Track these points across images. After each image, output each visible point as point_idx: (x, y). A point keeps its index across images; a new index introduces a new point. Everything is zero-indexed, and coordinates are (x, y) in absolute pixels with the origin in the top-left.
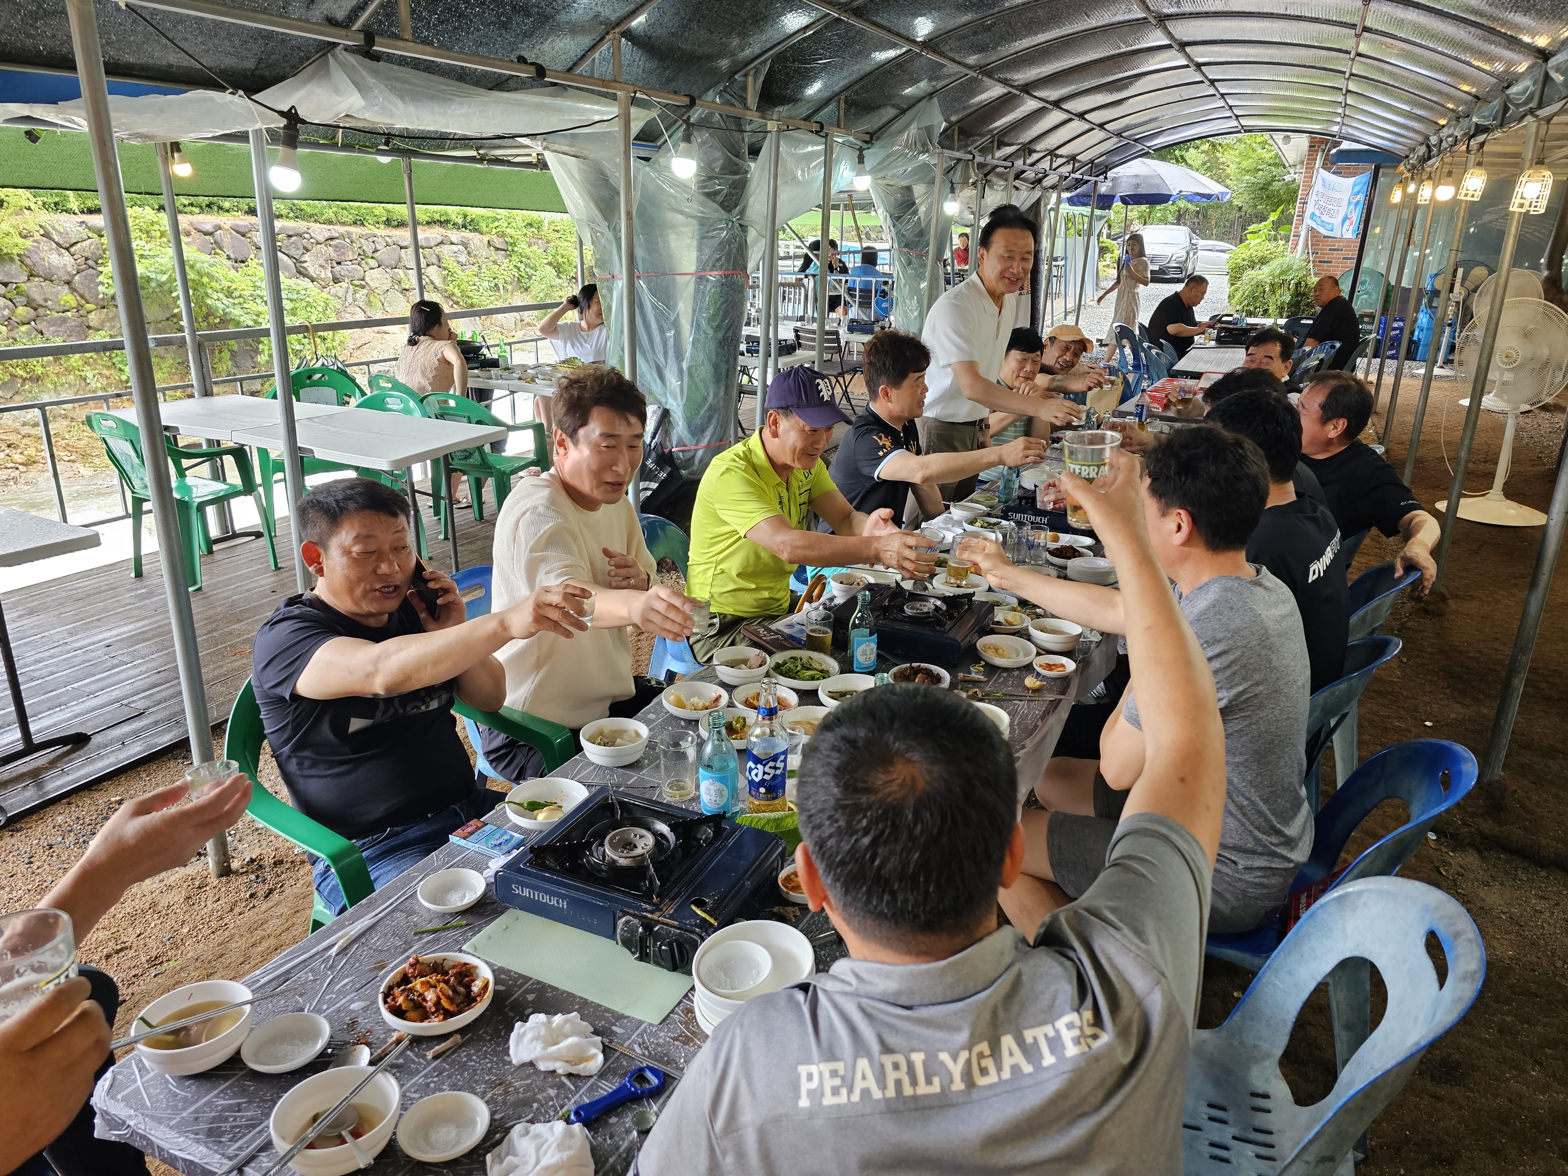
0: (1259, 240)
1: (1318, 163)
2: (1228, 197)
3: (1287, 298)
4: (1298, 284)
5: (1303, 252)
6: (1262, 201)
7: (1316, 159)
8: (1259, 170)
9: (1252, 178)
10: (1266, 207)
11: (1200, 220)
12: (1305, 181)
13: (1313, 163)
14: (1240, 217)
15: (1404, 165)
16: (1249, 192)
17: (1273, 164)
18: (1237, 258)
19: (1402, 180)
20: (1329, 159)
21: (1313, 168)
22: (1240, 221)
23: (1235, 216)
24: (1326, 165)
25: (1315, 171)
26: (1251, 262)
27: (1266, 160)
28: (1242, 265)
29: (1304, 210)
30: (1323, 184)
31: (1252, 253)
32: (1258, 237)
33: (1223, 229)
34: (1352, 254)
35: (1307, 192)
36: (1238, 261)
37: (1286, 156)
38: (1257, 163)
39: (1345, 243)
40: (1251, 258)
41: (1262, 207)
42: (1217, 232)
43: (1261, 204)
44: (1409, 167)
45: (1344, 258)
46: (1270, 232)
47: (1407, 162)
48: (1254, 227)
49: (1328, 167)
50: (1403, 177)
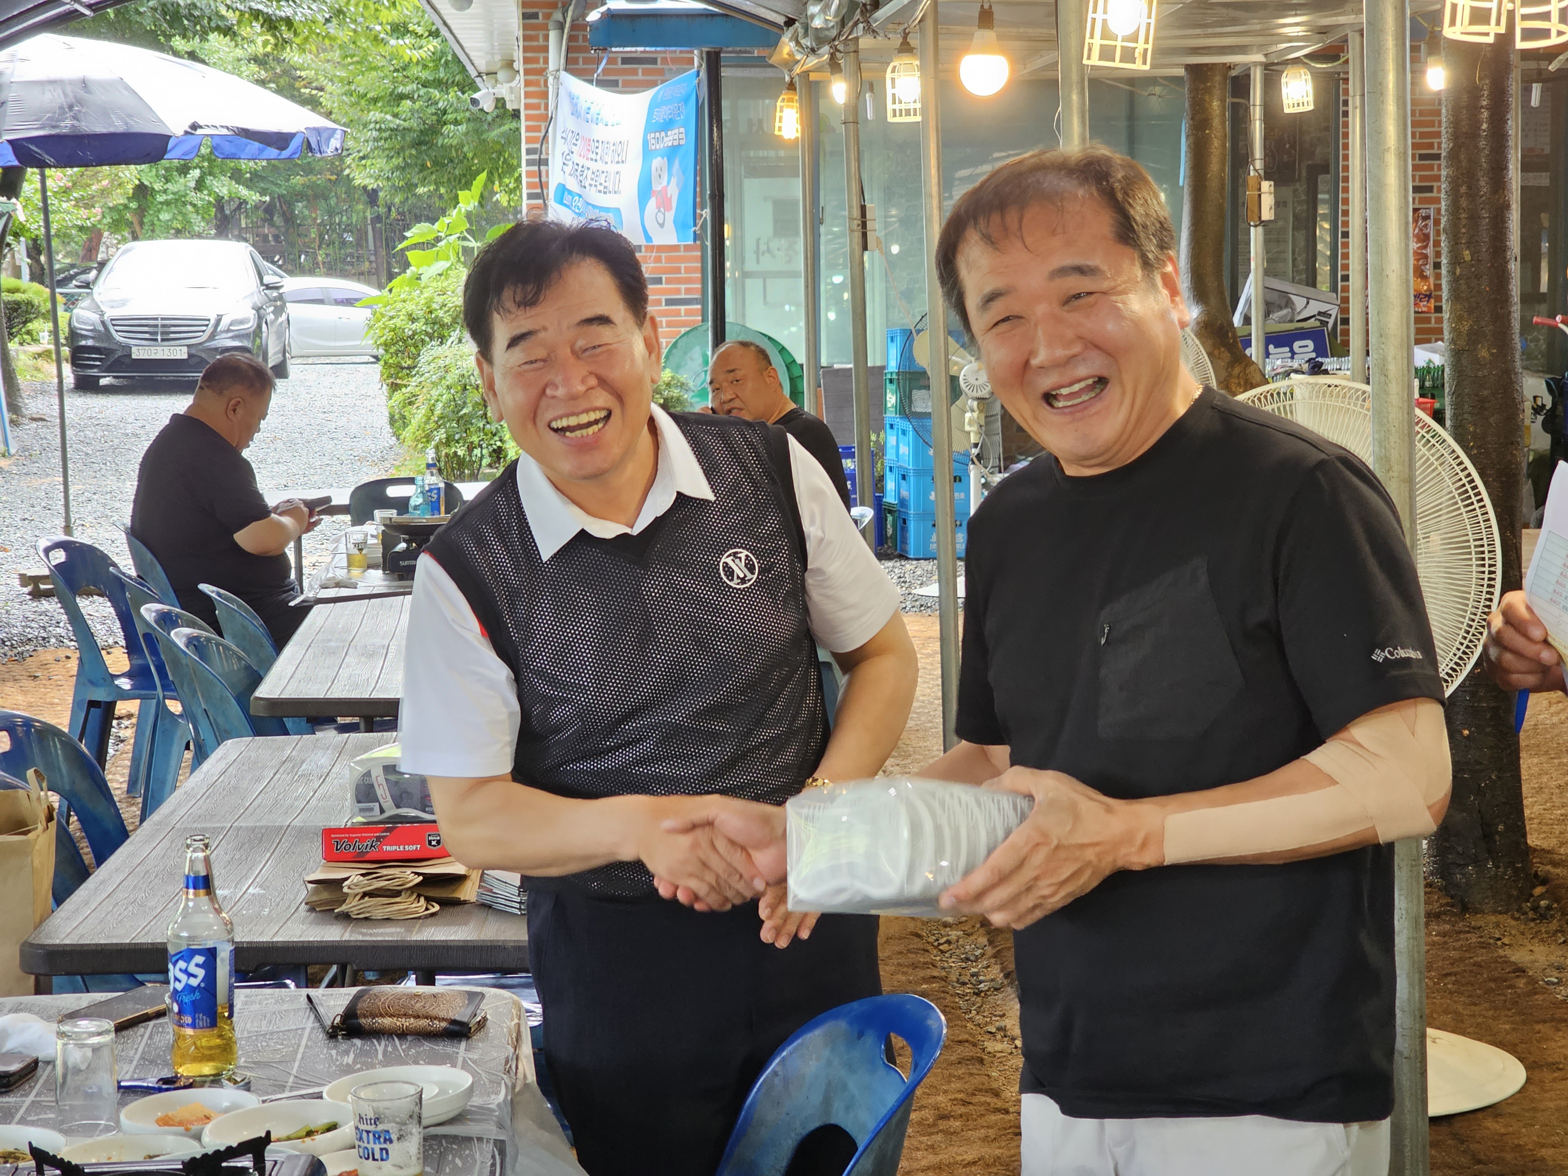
0: (442, 265)
1: (555, 56)
2: (335, 143)
6: (425, 173)
7: (546, 49)
8: (402, 97)
9: (389, 117)
10: (437, 189)
11: (278, 228)
12: (528, 107)
13: (541, 61)
14: (378, 219)
15: (791, 40)
16: (387, 152)
17: (434, 81)
18: (391, 314)
19: (797, 79)
20: (581, 42)
21: (542, 72)
22: (378, 225)
23: (365, 218)
24: (575, 61)
25: (551, 80)
26: (434, 323)
27: (415, 71)
28: (410, 333)
29: (544, 179)
30: (575, 112)
31: (430, 300)
32: (437, 258)
33: (340, 249)
34: (688, 291)
35: (542, 134)
36: (398, 322)
37: (464, 45)
38: (394, 81)
39: (669, 260)
40: (431, 312)
41: (432, 188)
42: (327, 255)
43: (423, 182)
44: (809, 44)
45: (669, 302)
46: (466, 244)
47: (801, 31)
48: (418, 232)
49: (581, 65)
50: (798, 70)
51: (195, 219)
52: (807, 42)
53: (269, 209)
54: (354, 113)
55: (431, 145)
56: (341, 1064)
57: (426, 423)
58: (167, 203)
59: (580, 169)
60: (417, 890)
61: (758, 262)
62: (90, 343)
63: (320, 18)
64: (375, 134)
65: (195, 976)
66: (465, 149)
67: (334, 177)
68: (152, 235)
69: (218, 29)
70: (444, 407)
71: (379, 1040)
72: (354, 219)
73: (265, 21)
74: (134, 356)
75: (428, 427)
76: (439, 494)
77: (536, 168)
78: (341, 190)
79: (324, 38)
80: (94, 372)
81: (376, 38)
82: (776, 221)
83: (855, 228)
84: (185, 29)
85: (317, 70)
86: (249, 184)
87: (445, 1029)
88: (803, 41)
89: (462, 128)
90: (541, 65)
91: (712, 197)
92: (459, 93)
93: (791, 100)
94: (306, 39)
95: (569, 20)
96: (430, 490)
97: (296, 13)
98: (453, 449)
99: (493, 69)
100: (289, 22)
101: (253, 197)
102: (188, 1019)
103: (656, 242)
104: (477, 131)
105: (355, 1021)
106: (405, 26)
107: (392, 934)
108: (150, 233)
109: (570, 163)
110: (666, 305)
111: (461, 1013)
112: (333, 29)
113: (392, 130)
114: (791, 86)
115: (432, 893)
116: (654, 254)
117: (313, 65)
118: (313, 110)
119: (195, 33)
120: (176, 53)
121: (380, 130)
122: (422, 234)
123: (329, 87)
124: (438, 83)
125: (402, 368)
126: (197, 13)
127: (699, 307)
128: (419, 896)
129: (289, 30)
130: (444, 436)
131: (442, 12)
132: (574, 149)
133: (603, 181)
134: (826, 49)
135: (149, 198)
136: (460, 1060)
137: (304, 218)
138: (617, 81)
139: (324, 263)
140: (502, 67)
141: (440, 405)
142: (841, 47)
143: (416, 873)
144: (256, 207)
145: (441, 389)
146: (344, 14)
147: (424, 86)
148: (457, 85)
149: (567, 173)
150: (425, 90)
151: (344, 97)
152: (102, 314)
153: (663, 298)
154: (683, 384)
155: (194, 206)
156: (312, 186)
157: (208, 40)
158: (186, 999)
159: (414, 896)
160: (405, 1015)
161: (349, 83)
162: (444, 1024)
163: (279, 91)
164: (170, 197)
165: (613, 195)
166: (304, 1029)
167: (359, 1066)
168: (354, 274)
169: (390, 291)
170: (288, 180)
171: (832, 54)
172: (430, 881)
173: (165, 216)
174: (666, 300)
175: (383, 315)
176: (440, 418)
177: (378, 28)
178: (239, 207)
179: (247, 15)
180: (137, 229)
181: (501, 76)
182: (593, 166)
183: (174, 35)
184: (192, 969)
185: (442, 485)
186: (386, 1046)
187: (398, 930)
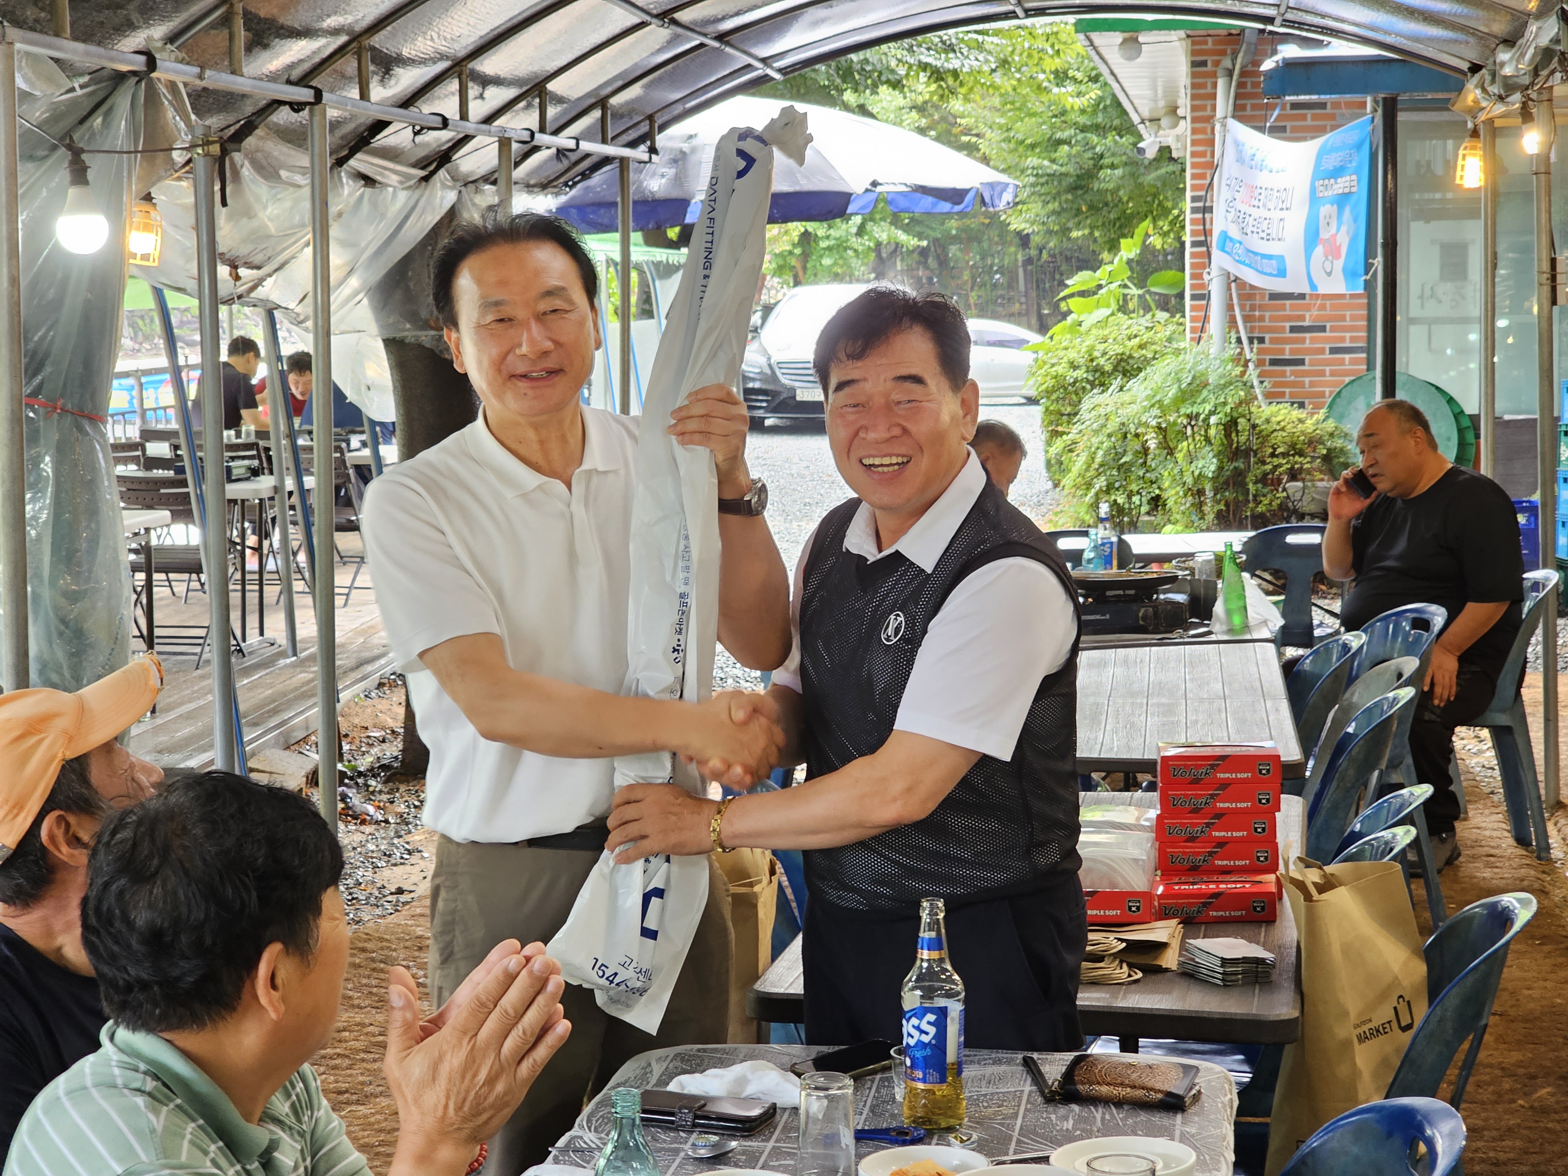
0: (1104, 312)
1: (1223, 104)
2: (1007, 197)
3: (1208, 464)
4: (1230, 426)
5: (1226, 340)
6: (1081, 217)
7: (1214, 96)
8: (1060, 142)
9: (1046, 163)
10: (1091, 234)
11: (932, 270)
12: (1194, 154)
13: (1209, 108)
14: (1029, 261)
15: (1476, 87)
16: (1043, 198)
17: (1092, 126)
18: (1054, 361)
19: (1481, 127)
20: (1249, 89)
21: (1210, 119)
22: (1029, 267)
23: (1016, 260)
24: (1243, 108)
25: (1218, 127)
26: (1096, 371)
27: (1073, 117)
28: (1072, 380)
29: (1208, 226)
30: (1240, 159)
31: (1091, 349)
32: (1098, 306)
33: (992, 291)
34: (1353, 339)
35: (1208, 182)
36: (1060, 369)
37: (1129, 93)
38: (1053, 126)
39: (1333, 308)
40: (1092, 360)
41: (1087, 232)
42: (979, 297)
43: (1078, 226)
44: (1496, 91)
45: (1334, 351)
46: (1126, 291)
47: (1488, 78)
48: (1079, 280)
49: (1249, 112)
50: (1482, 117)
51: (855, 262)
52: (1494, 89)
53: (923, 252)
54: (1012, 159)
55: (1086, 189)
56: (1062, 1129)
57: (1087, 470)
58: (829, 249)
59: (1242, 216)
60: (1121, 957)
61: (1422, 307)
62: (757, 385)
63: (986, 68)
64: (1032, 179)
65: (927, 1033)
66: (1121, 193)
67: (987, 221)
68: (816, 279)
69: (888, 82)
70: (1105, 455)
71: (1096, 1106)
72: (1006, 262)
73: (932, 73)
74: (798, 398)
75: (1088, 474)
76: (1111, 548)
77: (1200, 216)
78: (994, 234)
79: (988, 87)
80: (759, 413)
81: (1039, 87)
82: (1443, 266)
83: (1545, 281)
84: (857, 84)
85: (977, 118)
86: (906, 229)
87: (1161, 1101)
88: (1490, 89)
89: (1119, 172)
90: (1208, 113)
91: (1385, 245)
92: (1117, 138)
93: (1474, 148)
94: (971, 90)
95: (1238, 67)
96: (1103, 544)
97: (963, 65)
98: (1113, 497)
99: (1155, 115)
100: (955, 74)
101: (909, 241)
102: (919, 1074)
103: (1322, 290)
104: (1132, 175)
105: (1073, 1087)
106: (1065, 73)
107: (1098, 999)
108: (812, 278)
109: (1232, 210)
110: (1331, 353)
111: (1175, 1085)
112: (998, 78)
113: (1049, 175)
114: (1475, 133)
115: (1133, 960)
116: (1319, 302)
117: (974, 113)
118: (969, 155)
119: (867, 87)
120: (846, 107)
121: (1037, 175)
122: (1083, 283)
123: (989, 134)
124: (1097, 128)
125: (1062, 415)
126: (868, 68)
127: (1364, 355)
128: (1121, 962)
129: (955, 81)
130: (1105, 483)
131: (1110, 62)
132: (1237, 195)
133: (1265, 228)
134: (1517, 97)
135: (813, 244)
136: (1177, 1134)
137: (957, 261)
138: (1285, 127)
139: (976, 305)
140: (1166, 114)
141: (1100, 453)
142: (1534, 96)
143: (1119, 939)
144: (910, 252)
145: (1102, 437)
146: (1009, 63)
147: (1082, 131)
148: (1115, 129)
149: (1230, 220)
150: (1082, 135)
151: (1003, 144)
152: (769, 359)
153: (1327, 346)
154: (1346, 435)
155: (856, 251)
156: (966, 230)
157: (877, 93)
158: (918, 1054)
159: (1117, 962)
160: (1122, 1084)
161: (1008, 130)
162: (1160, 1096)
163: (937, 139)
164: (832, 242)
165: (1276, 243)
166: (1022, 1091)
167: (1078, 1132)
168: (1005, 316)
169: (1051, 338)
170: (943, 224)
171: (1524, 103)
172: (1134, 947)
173: (827, 261)
174: (1331, 349)
175: (1045, 363)
176: (1101, 465)
177: (1041, 76)
178: (895, 251)
179: (914, 68)
180: (801, 273)
181: (1164, 122)
182: (1255, 213)
183: (846, 90)
184: (924, 1026)
185: (1114, 539)
186: (1104, 1114)
187: (1103, 995)
